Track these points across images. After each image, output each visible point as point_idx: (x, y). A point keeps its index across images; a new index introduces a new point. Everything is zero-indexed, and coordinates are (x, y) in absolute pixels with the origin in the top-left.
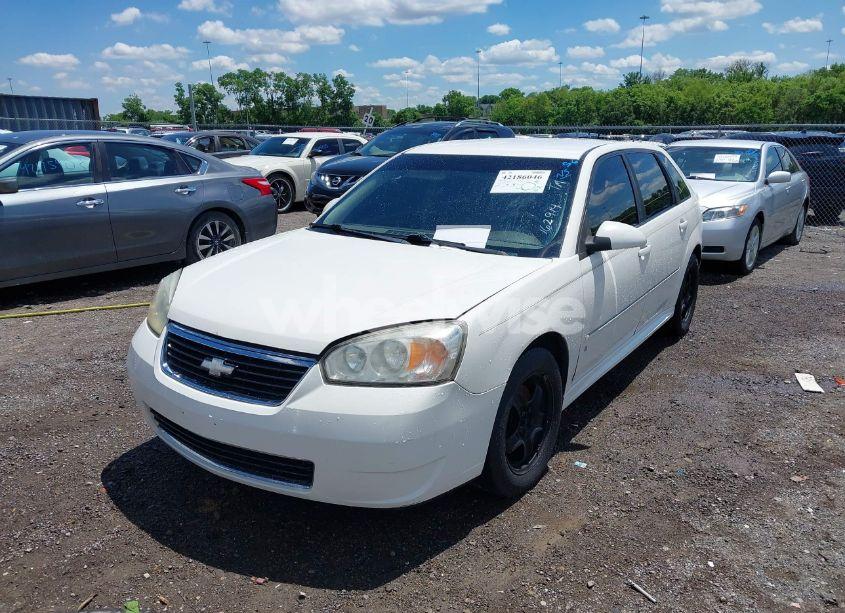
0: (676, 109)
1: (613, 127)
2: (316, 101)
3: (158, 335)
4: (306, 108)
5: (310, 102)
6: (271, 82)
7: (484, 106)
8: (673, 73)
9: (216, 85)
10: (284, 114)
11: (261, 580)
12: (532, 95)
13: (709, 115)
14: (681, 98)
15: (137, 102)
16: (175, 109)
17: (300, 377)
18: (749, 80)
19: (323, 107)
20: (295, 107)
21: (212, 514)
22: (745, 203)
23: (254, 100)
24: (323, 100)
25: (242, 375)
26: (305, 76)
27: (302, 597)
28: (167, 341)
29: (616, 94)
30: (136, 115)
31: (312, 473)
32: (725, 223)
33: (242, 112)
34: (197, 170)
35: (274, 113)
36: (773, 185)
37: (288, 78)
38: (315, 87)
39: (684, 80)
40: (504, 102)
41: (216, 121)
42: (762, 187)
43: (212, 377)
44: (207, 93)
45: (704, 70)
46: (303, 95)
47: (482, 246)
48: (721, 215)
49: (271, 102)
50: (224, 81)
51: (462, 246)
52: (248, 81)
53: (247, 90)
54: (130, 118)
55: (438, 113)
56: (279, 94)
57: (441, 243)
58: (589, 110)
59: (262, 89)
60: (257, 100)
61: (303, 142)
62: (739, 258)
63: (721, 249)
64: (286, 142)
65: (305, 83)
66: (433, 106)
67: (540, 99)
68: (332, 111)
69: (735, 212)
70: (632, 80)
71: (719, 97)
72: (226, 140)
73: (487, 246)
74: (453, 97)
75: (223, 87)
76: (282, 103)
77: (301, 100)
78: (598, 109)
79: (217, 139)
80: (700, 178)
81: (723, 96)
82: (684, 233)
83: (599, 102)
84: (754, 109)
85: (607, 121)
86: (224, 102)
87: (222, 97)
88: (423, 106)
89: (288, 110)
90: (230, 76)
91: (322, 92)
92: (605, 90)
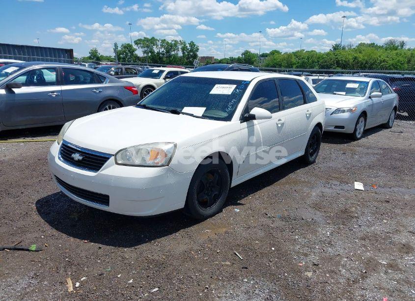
0: (358, 63)
1: (325, 70)
2: (180, 54)
3: (59, 144)
4: (175, 56)
5: (177, 54)
6: (159, 43)
7: (262, 58)
8: (357, 45)
9: (133, 44)
10: (165, 59)
11: (86, 241)
12: (286, 53)
13: (374, 66)
14: (361, 57)
15: (96, 51)
16: (113, 55)
17: (106, 161)
18: (396, 49)
19: (183, 56)
20: (170, 56)
21: (75, 218)
22: (356, 107)
23: (150, 52)
24: (184, 53)
25: (85, 160)
26: (176, 41)
27: (100, 248)
28: (62, 147)
29: (328, 54)
30: (95, 58)
31: (109, 200)
32: (346, 115)
33: (144, 57)
34: (103, 82)
35: (160, 58)
36: (373, 99)
37: (168, 42)
38: (180, 47)
39: (363, 48)
40: (271, 56)
41: (132, 61)
42: (367, 99)
43: (75, 161)
44: (128, 48)
45: (374, 44)
46: (174, 51)
47: (201, 115)
48: (344, 111)
49: (158, 53)
50: (136, 43)
51: (192, 115)
52: (147, 43)
53: (148, 47)
54: (93, 59)
55: (239, 61)
56: (163, 49)
57: (184, 113)
58: (313, 62)
59: (155, 47)
60: (152, 52)
61: (162, 72)
62: (352, 132)
63: (343, 127)
64: (154, 72)
65: (175, 45)
66: (237, 57)
67: (289, 56)
68: (188, 58)
69: (350, 110)
70: (336, 48)
71: (380, 57)
72: (129, 70)
73: (203, 116)
74: (246, 53)
75: (136, 45)
76: (164, 54)
77: (173, 53)
78: (318, 62)
79: (124, 69)
80: (338, 94)
81: (382, 57)
82: (309, 117)
83: (319, 58)
84: (398, 64)
85: (323, 67)
86: (136, 52)
87: (135, 50)
88: (232, 58)
89: (167, 57)
90: (140, 40)
91: (183, 49)
92: (323, 52)
